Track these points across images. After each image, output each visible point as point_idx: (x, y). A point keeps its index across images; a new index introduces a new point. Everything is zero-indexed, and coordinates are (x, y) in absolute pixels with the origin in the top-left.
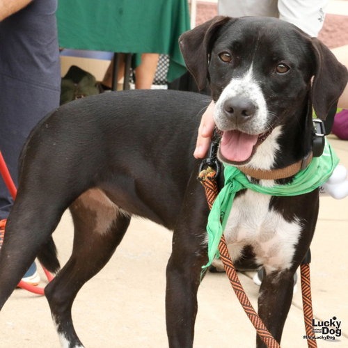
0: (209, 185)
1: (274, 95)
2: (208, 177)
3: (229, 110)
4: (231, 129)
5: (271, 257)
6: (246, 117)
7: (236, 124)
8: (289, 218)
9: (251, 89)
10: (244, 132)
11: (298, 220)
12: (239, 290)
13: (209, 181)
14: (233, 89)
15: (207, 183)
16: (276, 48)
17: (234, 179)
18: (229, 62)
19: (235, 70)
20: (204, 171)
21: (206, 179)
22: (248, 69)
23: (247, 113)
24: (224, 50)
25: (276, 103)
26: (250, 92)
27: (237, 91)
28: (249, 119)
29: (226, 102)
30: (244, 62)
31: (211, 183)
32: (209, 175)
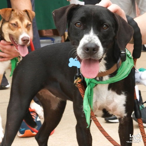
0: (79, 86)
1: (103, 40)
2: (78, 82)
3: (86, 49)
4: (88, 58)
5: (114, 111)
6: (95, 52)
7: (90, 55)
8: (119, 93)
9: (94, 38)
10: (94, 59)
11: (123, 93)
12: (102, 131)
13: (79, 84)
14: (86, 39)
15: (79, 85)
16: (101, 18)
17: (91, 82)
18: (80, 27)
19: (84, 31)
20: (76, 80)
21: (77, 83)
22: (91, 29)
23: (95, 50)
24: (77, 22)
25: (105, 44)
26: (94, 40)
27: (88, 40)
28: (96, 52)
29: (84, 46)
30: (88, 27)
31: (80, 85)
32: (79, 81)
